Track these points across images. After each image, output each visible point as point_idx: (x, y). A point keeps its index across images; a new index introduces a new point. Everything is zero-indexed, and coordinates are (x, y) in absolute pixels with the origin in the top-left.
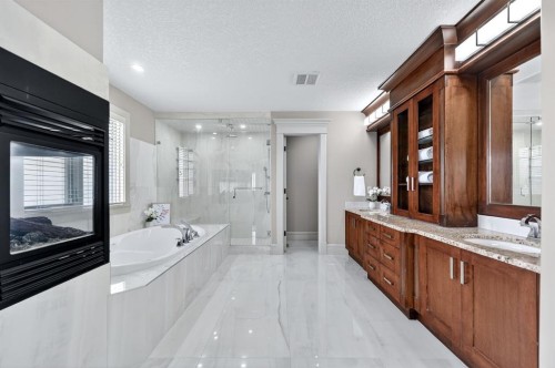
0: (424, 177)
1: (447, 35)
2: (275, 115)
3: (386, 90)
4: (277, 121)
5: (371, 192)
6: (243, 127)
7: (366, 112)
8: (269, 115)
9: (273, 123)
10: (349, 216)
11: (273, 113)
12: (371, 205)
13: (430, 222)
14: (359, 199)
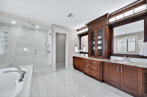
0: (99, 48)
1: (108, 15)
2: (53, 25)
3: (87, 25)
4: (54, 27)
5: (79, 51)
6: (37, 27)
7: (78, 30)
8: (51, 25)
9: (52, 28)
10: (74, 58)
11: (52, 24)
12: (79, 54)
13: (102, 58)
14: (76, 53)
